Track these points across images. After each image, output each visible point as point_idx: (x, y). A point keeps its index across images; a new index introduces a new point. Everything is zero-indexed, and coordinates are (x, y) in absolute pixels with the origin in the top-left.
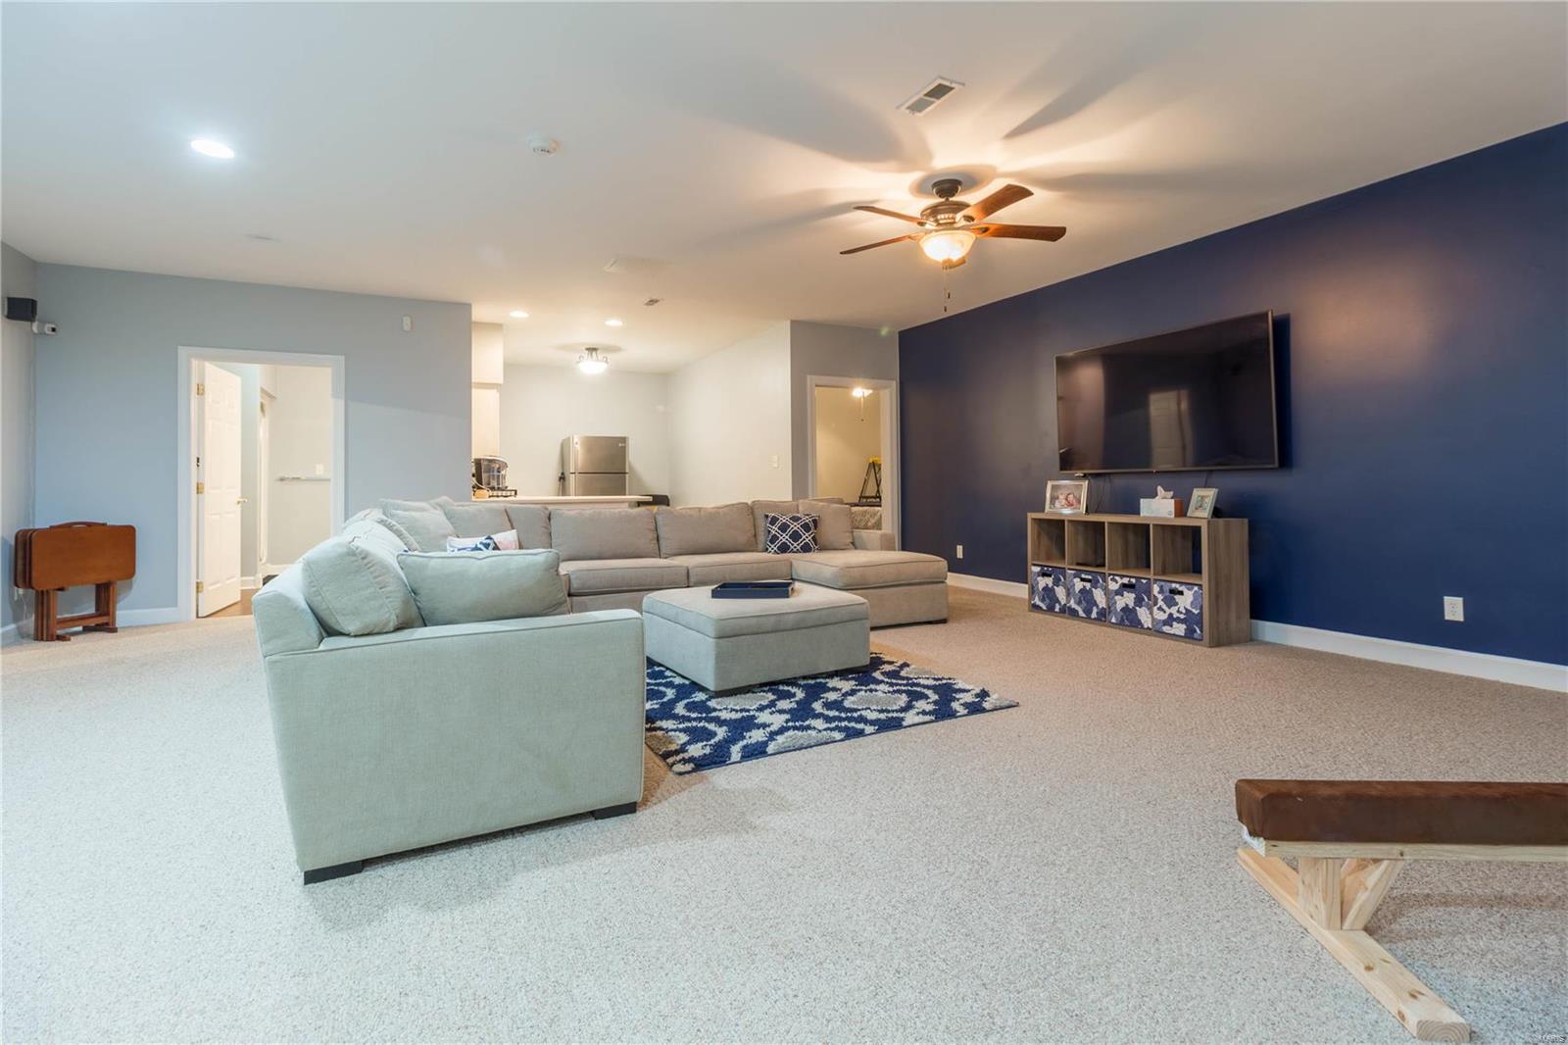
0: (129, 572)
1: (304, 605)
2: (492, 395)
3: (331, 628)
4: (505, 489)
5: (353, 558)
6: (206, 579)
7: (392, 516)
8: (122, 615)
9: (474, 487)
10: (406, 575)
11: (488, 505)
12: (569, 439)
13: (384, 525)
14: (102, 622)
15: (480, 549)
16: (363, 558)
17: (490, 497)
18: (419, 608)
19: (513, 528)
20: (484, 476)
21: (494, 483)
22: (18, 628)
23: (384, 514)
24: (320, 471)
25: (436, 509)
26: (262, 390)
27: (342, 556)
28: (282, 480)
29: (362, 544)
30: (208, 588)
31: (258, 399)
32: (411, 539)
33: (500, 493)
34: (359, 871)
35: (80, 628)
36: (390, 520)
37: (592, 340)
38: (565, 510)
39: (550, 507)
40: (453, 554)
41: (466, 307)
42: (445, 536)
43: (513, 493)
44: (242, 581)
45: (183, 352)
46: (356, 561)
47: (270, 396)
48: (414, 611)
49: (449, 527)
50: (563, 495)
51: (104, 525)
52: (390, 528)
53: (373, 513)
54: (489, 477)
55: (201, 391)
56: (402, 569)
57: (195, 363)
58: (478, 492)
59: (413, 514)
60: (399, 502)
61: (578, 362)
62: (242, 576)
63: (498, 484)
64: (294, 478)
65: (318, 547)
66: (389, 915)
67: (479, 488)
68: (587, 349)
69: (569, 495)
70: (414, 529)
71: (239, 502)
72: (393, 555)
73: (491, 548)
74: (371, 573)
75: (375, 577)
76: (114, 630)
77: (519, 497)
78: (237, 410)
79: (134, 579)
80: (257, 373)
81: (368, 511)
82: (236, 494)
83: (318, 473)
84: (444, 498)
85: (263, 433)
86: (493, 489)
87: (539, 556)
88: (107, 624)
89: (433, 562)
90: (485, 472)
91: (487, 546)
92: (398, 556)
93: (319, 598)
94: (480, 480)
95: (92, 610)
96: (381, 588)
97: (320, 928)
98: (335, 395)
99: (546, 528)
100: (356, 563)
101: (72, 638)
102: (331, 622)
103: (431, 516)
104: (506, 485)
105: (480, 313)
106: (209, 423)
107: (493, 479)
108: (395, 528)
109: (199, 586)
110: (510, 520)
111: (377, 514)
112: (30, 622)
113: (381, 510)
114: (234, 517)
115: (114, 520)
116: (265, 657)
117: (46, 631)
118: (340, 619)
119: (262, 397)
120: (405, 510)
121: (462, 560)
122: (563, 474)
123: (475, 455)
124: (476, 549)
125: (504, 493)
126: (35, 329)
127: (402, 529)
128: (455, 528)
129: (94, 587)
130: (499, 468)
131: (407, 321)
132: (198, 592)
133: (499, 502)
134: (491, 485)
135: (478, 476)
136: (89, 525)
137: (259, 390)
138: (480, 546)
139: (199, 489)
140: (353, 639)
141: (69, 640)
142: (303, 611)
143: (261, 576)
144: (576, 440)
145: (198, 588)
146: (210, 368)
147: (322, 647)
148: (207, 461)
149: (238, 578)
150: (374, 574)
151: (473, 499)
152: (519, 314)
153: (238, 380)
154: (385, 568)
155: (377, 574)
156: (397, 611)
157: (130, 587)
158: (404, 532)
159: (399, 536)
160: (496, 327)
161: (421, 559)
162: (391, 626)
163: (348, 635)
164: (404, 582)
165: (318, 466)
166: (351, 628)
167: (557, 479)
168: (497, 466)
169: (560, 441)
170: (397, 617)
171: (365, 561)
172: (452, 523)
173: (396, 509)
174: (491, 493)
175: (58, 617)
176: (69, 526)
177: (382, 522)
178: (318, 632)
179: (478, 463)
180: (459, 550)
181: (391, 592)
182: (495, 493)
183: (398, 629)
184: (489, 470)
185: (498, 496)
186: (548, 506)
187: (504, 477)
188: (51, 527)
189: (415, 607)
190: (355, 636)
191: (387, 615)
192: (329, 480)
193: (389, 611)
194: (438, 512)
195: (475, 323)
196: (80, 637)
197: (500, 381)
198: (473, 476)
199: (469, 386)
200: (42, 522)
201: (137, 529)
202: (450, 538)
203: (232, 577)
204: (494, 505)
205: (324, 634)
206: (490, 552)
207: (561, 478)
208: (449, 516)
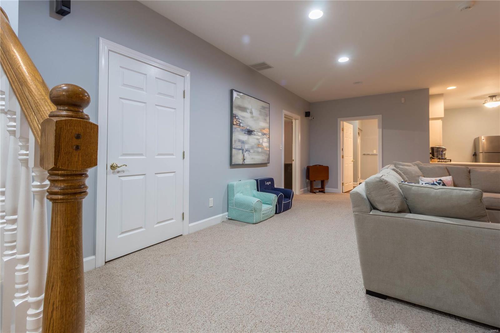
0: (328, 178)
1: (365, 197)
2: (440, 122)
3: (374, 207)
4: (445, 159)
5: (382, 183)
6: (345, 181)
7: (398, 168)
8: (327, 189)
9: (431, 158)
10: (402, 191)
11: (437, 165)
12: (479, 138)
13: (394, 171)
14: (322, 191)
15: (436, 185)
16: (386, 183)
17: (438, 162)
18: (408, 205)
19: (450, 175)
20: (435, 154)
21: (440, 157)
22: (307, 189)
23: (395, 166)
24: (375, 152)
25: (415, 166)
26: (359, 128)
27: (377, 182)
28: (364, 154)
29: (385, 178)
30: (345, 185)
31: (357, 131)
32: (405, 176)
33: (443, 161)
34: (385, 299)
35: (318, 191)
36: (397, 169)
37: (492, 91)
38: (478, 169)
39: (470, 168)
40: (422, 185)
41: (427, 90)
42: (419, 176)
43: (449, 161)
44: (354, 184)
45: (339, 119)
46: (383, 184)
47: (361, 130)
48: (406, 206)
49: (420, 173)
50: (475, 162)
51: (322, 166)
52: (397, 172)
53: (391, 166)
54: (437, 154)
55: (343, 130)
56: (401, 189)
57: (341, 122)
58: (433, 160)
59: (406, 167)
60: (401, 163)
61: (484, 103)
62: (354, 182)
63: (442, 157)
64: (368, 154)
65: (370, 177)
66: (396, 325)
67: (433, 158)
68: (489, 97)
69: (479, 162)
70: (406, 172)
71: (352, 161)
72: (397, 183)
73: (441, 184)
74: (388, 189)
75: (390, 191)
76: (324, 193)
77: (452, 163)
78: (352, 135)
79: (329, 180)
80: (357, 123)
81: (389, 166)
82: (352, 159)
83: (374, 152)
84: (418, 162)
85: (359, 141)
86: (439, 159)
87: (470, 191)
88: (323, 191)
89: (413, 188)
90: (436, 152)
91: (439, 184)
92: (399, 184)
93: (370, 195)
94: (433, 155)
95: (320, 187)
96: (392, 195)
97: (371, 315)
98: (379, 128)
99: (468, 176)
100: (383, 185)
101: (317, 193)
102: (374, 205)
103: (413, 168)
104: (446, 157)
105: (433, 91)
106: (345, 139)
107: (440, 155)
108: (399, 172)
109: (343, 183)
110: (448, 171)
111: (392, 167)
112: (309, 188)
113: (394, 165)
114: (351, 165)
115: (325, 165)
116: (353, 212)
117: (312, 191)
118: (377, 204)
119: (358, 130)
120: (403, 166)
121: (427, 188)
122: (475, 153)
123: (431, 146)
124: (434, 184)
125: (445, 161)
126: (310, 119)
127: (401, 172)
128: (423, 173)
129: (320, 181)
130: (442, 151)
131: (403, 100)
132: (343, 185)
133: (443, 164)
134: (439, 157)
135: (433, 153)
136: (320, 165)
137: (358, 129)
138: (435, 183)
139: (343, 157)
140: (382, 212)
141: (316, 193)
142: (365, 199)
143: (358, 183)
144: (483, 138)
145: (342, 184)
146: (345, 123)
147: (371, 213)
148: (345, 150)
149: (352, 183)
150: (389, 190)
151: (431, 162)
152: (452, 88)
153: (352, 126)
154: (394, 188)
155: (391, 190)
156: (399, 205)
157: (328, 182)
158: (402, 174)
159: (400, 175)
160: (440, 95)
161: (409, 186)
162: (396, 210)
163: (380, 210)
164: (401, 194)
165: (374, 151)
166: (381, 208)
167: (472, 155)
168: (441, 150)
169: (474, 139)
170: (399, 207)
171: (386, 184)
172: (421, 171)
173: (399, 165)
174: (438, 160)
175: (314, 187)
176: (316, 165)
177: (394, 170)
178: (370, 207)
179: (433, 149)
180: (425, 184)
181: (396, 197)
182: (441, 160)
183: (399, 212)
184: (437, 151)
185: (442, 162)
186: (468, 167)
187: (445, 154)
188: (313, 166)
189: (406, 205)
190: (383, 211)
191: (395, 206)
192: (377, 155)
193: (396, 205)
194: (415, 167)
195: (431, 95)
196: (318, 193)
197: (442, 116)
198: (431, 154)
199: (428, 119)
200: (311, 165)
201: (329, 167)
202: (421, 177)
203: (351, 182)
204: (440, 165)
205: (372, 208)
206: (441, 187)
207: (474, 155)
208: (420, 169)
